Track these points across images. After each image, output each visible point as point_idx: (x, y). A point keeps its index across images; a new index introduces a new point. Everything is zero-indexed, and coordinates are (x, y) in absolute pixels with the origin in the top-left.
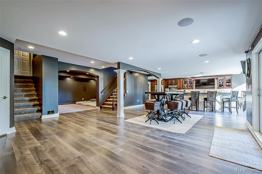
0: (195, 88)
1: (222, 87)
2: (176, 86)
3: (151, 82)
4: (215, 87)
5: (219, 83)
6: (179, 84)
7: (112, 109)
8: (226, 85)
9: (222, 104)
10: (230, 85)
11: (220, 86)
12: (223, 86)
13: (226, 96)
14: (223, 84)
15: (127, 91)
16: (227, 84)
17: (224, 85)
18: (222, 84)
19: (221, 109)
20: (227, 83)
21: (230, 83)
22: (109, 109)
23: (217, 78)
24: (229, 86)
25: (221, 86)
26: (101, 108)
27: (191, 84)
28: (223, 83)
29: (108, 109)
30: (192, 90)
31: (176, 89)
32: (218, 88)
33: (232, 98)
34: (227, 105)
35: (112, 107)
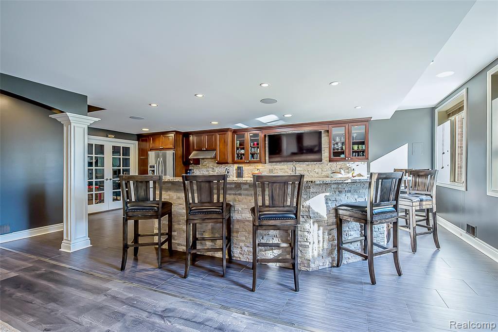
0: (269, 162)
1: (342, 156)
2: (212, 154)
3: (138, 140)
4: (323, 158)
5: (334, 145)
6: (221, 147)
8: (353, 152)
9: (335, 233)
10: (363, 152)
11: (339, 152)
12: (343, 153)
13: (349, 195)
14: (344, 148)
16: (356, 147)
17: (347, 151)
18: (342, 149)
19: (330, 253)
20: (354, 143)
21: (364, 146)
23: (328, 131)
24: (361, 154)
25: (337, 154)
27: (258, 147)
28: (343, 144)
30: (261, 167)
32: (330, 161)
33: (378, 205)
34: (353, 231)
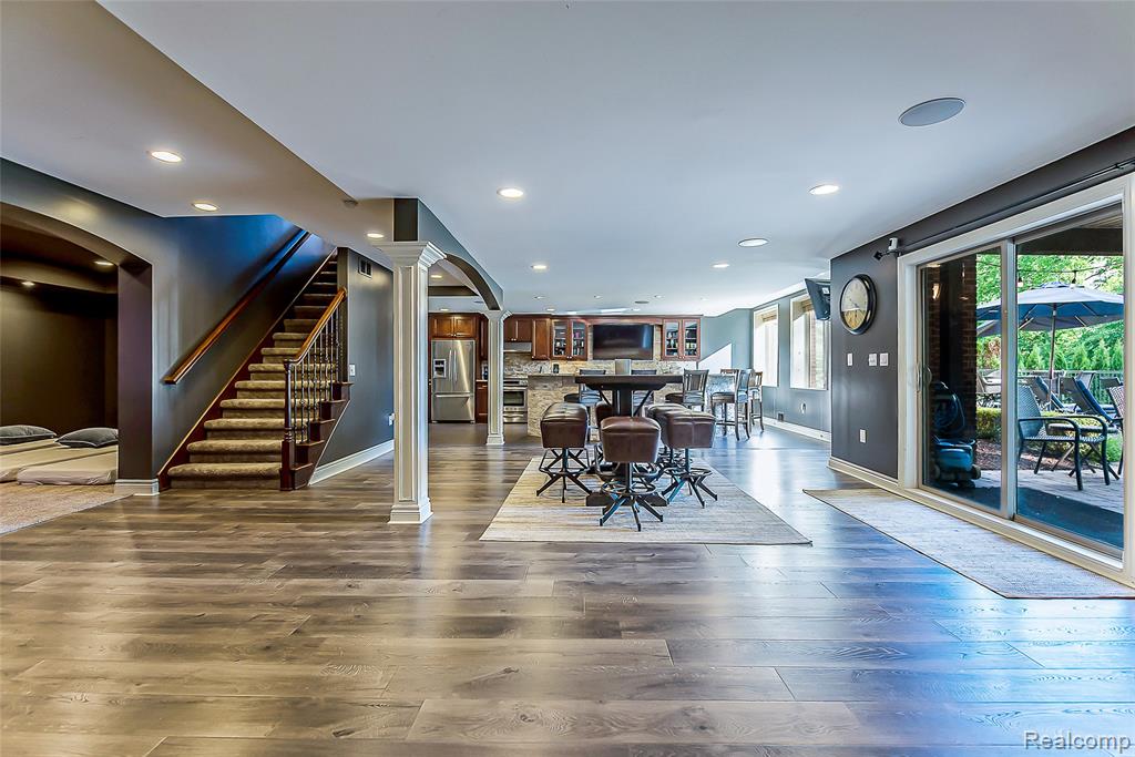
0: (594, 359)
1: (675, 354)
2: (527, 348)
4: (654, 354)
5: (667, 340)
6: (538, 337)
7: (277, 483)
8: (685, 350)
10: (695, 351)
11: (672, 350)
12: (676, 351)
14: (677, 346)
15: (352, 370)
16: (688, 345)
18: (674, 346)
20: (686, 341)
21: (695, 344)
22: (254, 483)
23: (661, 326)
24: (692, 353)
25: (670, 352)
26: (166, 482)
28: (676, 341)
29: (238, 484)
30: (581, 365)
31: (523, 362)
32: (662, 360)
35: (276, 466)
